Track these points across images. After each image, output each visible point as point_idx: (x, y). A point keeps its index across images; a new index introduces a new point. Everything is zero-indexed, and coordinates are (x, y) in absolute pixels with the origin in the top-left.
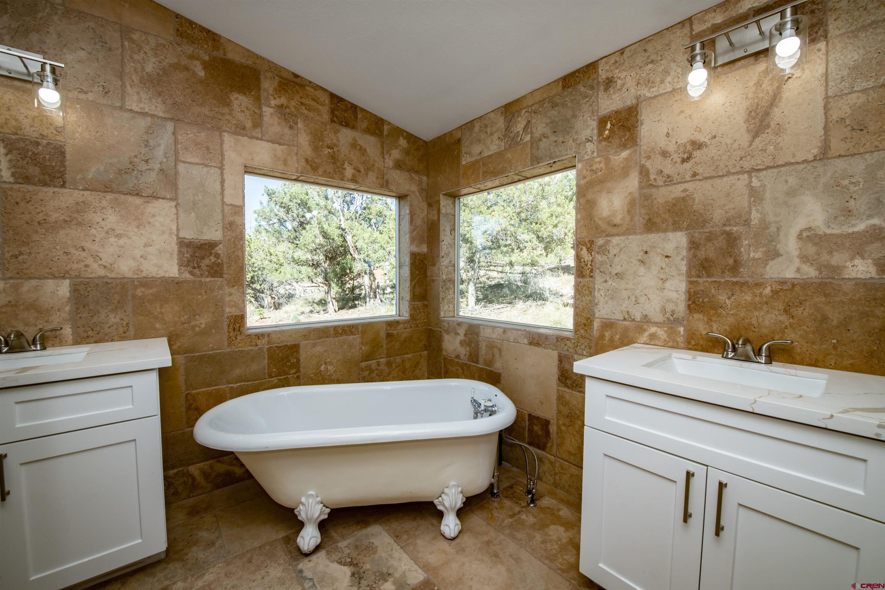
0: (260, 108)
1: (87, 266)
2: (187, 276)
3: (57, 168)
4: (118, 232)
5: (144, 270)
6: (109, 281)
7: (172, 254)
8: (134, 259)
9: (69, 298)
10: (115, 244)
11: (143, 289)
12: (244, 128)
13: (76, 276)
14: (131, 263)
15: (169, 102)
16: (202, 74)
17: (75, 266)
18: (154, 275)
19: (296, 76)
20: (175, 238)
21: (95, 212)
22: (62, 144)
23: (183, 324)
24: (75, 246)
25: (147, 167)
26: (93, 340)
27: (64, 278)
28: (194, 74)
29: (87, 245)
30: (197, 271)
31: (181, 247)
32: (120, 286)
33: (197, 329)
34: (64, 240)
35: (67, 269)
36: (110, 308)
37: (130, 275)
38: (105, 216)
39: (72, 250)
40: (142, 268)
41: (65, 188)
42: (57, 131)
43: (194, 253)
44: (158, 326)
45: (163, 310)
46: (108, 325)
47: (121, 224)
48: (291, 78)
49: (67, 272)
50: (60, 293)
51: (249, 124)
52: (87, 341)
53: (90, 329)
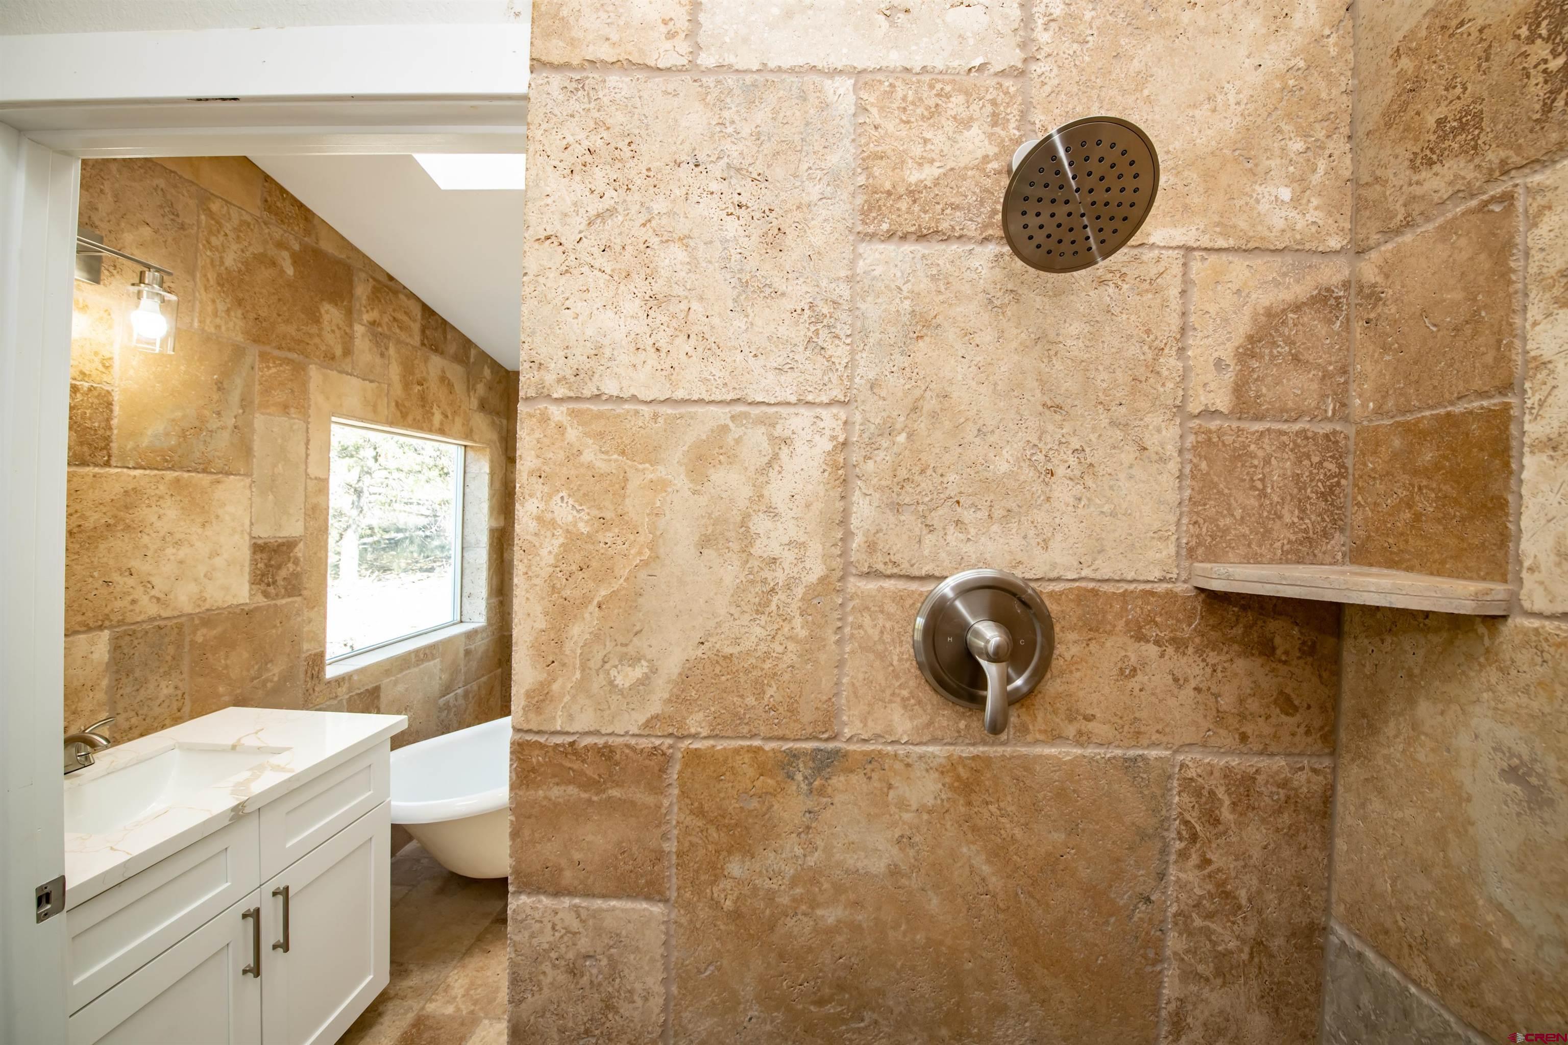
0: (351, 326)
1: (134, 602)
2: (261, 600)
3: (100, 432)
4: (178, 536)
5: (208, 596)
6: (162, 623)
7: (242, 566)
8: (196, 580)
9: (107, 663)
10: (172, 558)
11: (204, 631)
12: (333, 358)
13: (118, 621)
14: (193, 588)
15: (252, 316)
16: (290, 271)
17: (118, 604)
18: (220, 604)
19: (391, 278)
20: (247, 538)
21: (149, 506)
22: (109, 389)
23: (252, 679)
24: (120, 569)
25: (219, 424)
26: (137, 732)
27: (101, 628)
28: (282, 272)
29: (135, 564)
30: (271, 590)
31: (254, 553)
32: (176, 630)
33: (269, 685)
34: (105, 560)
35: (107, 611)
36: (161, 670)
37: (189, 609)
38: (161, 512)
39: (115, 577)
40: (205, 594)
41: (110, 466)
42: (104, 366)
43: (270, 560)
44: (221, 689)
45: (228, 662)
46: (159, 702)
47: (182, 523)
48: (384, 279)
49: (107, 617)
50: (95, 656)
51: (338, 351)
52: (130, 736)
53: (133, 713)
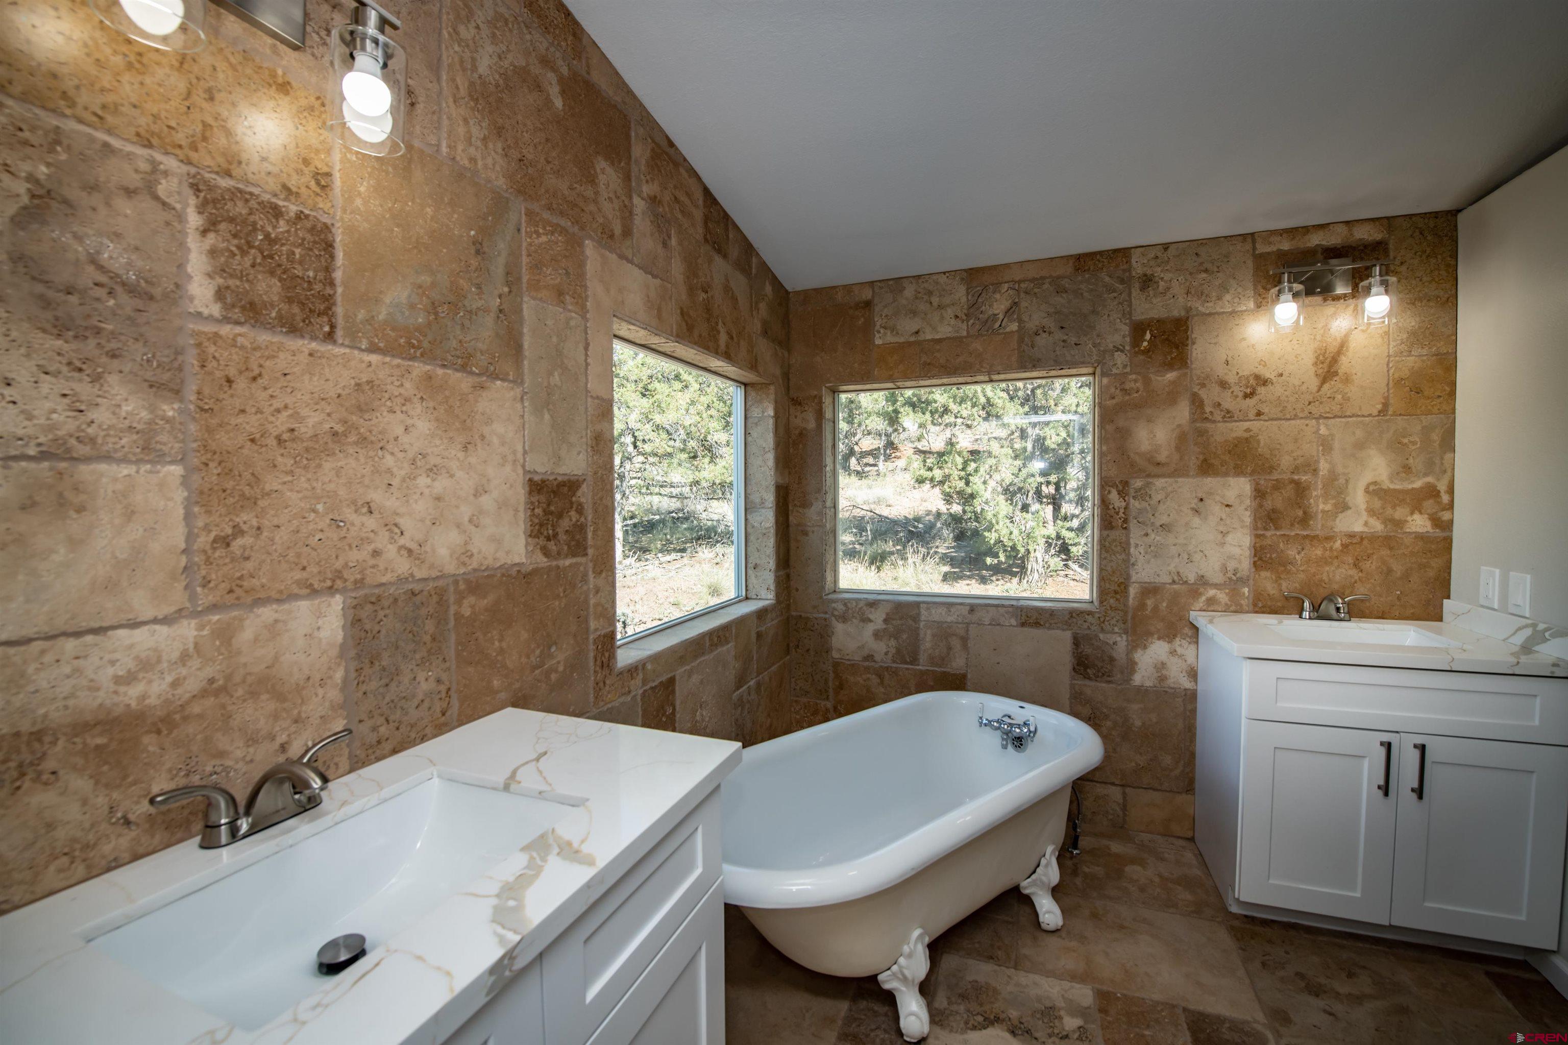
0: (631, 198)
1: (376, 553)
2: (541, 560)
3: (318, 287)
4: (433, 460)
5: (475, 551)
6: (417, 587)
7: (516, 510)
8: (458, 527)
9: (342, 646)
10: (427, 491)
11: (472, 599)
12: (612, 236)
13: (356, 582)
14: (454, 537)
15: (515, 154)
16: (558, 103)
17: (355, 556)
18: (489, 562)
19: (671, 144)
20: (520, 471)
21: (392, 411)
22: (329, 222)
23: (534, 668)
24: (354, 502)
25: (480, 303)
26: (388, 746)
27: (331, 590)
28: (548, 101)
29: (376, 496)
30: (552, 546)
31: (530, 493)
32: (435, 598)
33: (554, 676)
34: (332, 486)
35: (338, 565)
36: (418, 656)
37: (451, 568)
38: (409, 422)
39: (349, 514)
40: (470, 547)
41: (334, 342)
42: (318, 183)
43: (549, 505)
44: (496, 683)
45: (504, 645)
46: (416, 702)
47: (438, 442)
48: (664, 143)
49: (338, 575)
50: (324, 634)
51: (618, 230)
52: (378, 753)
53: (382, 720)
